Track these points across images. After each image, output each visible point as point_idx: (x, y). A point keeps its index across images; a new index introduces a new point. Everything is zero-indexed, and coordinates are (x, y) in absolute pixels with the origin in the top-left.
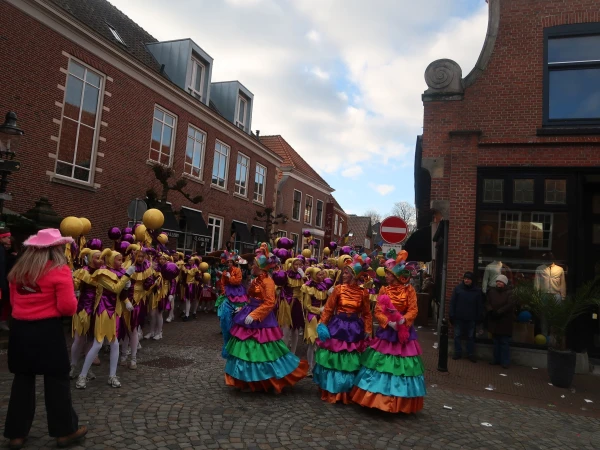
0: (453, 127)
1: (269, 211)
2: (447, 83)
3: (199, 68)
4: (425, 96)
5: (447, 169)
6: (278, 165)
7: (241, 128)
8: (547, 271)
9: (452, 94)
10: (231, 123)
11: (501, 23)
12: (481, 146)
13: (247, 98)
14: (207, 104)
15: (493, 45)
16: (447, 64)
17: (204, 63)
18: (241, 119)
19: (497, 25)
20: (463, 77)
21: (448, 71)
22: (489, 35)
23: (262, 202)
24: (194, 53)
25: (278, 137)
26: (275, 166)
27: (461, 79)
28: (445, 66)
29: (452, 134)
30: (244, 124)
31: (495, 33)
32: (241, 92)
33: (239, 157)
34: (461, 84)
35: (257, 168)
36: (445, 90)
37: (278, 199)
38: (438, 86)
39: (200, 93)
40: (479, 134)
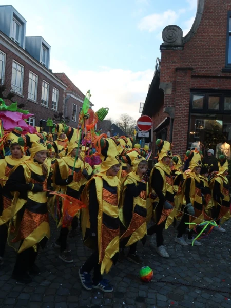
0: (178, 66)
1: (61, 115)
2: (174, 40)
3: (18, 26)
4: (162, 46)
5: (174, 90)
6: (65, 89)
7: (43, 66)
8: (222, 146)
9: (178, 46)
10: (38, 62)
11: (205, 6)
12: (192, 77)
13: (47, 48)
14: (24, 49)
15: (200, 19)
16: (175, 28)
17: (21, 23)
18: (44, 61)
19: (203, 7)
20: (184, 36)
21: (175, 32)
22: (198, 12)
23: (57, 110)
24: (15, 16)
25: (63, 74)
26: (63, 90)
27: (182, 38)
28: (174, 29)
29: (177, 70)
30: (45, 64)
31: (202, 12)
32: (43, 44)
33: (43, 83)
34: (182, 40)
35: (54, 90)
36: (173, 44)
37: (65, 109)
38: (170, 41)
39: (19, 42)
40: (191, 69)
